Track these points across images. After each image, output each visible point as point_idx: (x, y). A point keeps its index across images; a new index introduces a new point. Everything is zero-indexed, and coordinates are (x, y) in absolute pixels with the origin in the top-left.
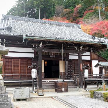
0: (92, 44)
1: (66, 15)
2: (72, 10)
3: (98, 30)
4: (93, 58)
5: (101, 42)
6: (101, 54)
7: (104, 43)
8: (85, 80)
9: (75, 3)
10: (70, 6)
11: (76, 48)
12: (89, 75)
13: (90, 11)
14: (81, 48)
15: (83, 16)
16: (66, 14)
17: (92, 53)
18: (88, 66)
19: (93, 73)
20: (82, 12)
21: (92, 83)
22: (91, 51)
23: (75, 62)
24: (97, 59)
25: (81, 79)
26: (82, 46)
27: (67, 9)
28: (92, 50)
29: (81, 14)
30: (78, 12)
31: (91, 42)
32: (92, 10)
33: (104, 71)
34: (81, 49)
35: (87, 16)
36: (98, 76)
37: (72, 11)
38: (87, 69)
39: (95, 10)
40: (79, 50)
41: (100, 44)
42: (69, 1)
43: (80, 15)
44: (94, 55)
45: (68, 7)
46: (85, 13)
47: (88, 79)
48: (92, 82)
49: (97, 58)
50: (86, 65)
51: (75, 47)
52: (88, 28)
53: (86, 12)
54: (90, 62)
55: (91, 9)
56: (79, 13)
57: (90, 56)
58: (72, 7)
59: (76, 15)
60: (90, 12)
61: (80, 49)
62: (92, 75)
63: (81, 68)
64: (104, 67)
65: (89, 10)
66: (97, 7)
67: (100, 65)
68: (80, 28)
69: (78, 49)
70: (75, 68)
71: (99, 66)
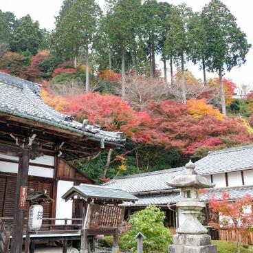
0: (64, 131)
1: (9, 66)
2: (26, 58)
3: (80, 110)
4: (60, 173)
5: (88, 131)
6: (80, 167)
7: (94, 133)
8: (31, 236)
9: (35, 46)
10: (24, 50)
11: (16, 139)
12: (44, 222)
13: (69, 69)
14: (31, 140)
15: (50, 77)
16: (12, 63)
17: (61, 161)
18: (44, 196)
19: (57, 217)
20: (49, 68)
21: (51, 244)
22: (59, 156)
23: (10, 182)
24: (71, 177)
25: (17, 233)
26: (34, 136)
27: (15, 54)
28: (61, 153)
29: (46, 72)
30: (40, 66)
31: (61, 125)
32: (72, 69)
33: (90, 213)
34: (30, 144)
35: (59, 79)
36: (69, 223)
37: (27, 60)
38: (39, 202)
39: (78, 69)
40: (23, 146)
41: (85, 136)
42: (24, 38)
43: (43, 74)
44: (64, 168)
45: (19, 49)
46: (56, 71)
47: (39, 233)
48: (50, 242)
49: (71, 174)
50: (39, 193)
51: (11, 135)
52: (58, 102)
53: (59, 69)
54: (52, 183)
55: (70, 65)
56: (43, 69)
57: (55, 168)
58: (27, 51)
59: (33, 71)
60: (67, 71)
61: (27, 142)
62: (54, 221)
63: (23, 200)
64: (90, 199)
65: (67, 67)
66: (83, 66)
67: (80, 194)
68: (38, 93)
69: (21, 142)
70: (7, 199)
71: (76, 197)
